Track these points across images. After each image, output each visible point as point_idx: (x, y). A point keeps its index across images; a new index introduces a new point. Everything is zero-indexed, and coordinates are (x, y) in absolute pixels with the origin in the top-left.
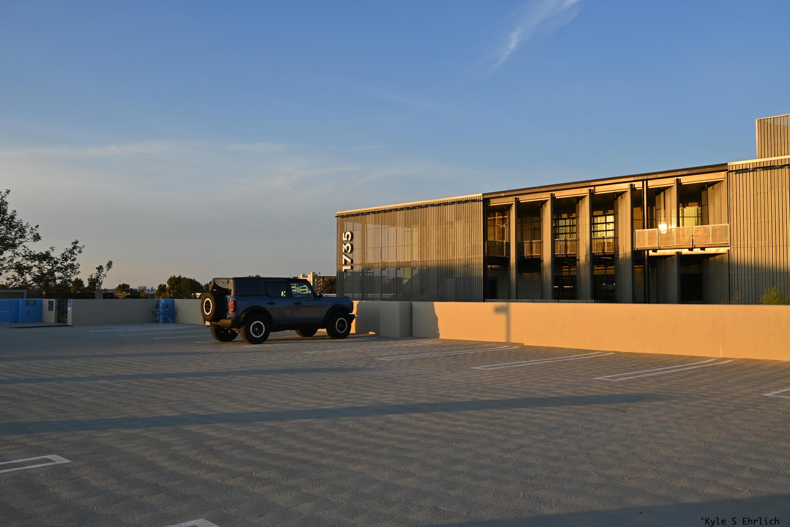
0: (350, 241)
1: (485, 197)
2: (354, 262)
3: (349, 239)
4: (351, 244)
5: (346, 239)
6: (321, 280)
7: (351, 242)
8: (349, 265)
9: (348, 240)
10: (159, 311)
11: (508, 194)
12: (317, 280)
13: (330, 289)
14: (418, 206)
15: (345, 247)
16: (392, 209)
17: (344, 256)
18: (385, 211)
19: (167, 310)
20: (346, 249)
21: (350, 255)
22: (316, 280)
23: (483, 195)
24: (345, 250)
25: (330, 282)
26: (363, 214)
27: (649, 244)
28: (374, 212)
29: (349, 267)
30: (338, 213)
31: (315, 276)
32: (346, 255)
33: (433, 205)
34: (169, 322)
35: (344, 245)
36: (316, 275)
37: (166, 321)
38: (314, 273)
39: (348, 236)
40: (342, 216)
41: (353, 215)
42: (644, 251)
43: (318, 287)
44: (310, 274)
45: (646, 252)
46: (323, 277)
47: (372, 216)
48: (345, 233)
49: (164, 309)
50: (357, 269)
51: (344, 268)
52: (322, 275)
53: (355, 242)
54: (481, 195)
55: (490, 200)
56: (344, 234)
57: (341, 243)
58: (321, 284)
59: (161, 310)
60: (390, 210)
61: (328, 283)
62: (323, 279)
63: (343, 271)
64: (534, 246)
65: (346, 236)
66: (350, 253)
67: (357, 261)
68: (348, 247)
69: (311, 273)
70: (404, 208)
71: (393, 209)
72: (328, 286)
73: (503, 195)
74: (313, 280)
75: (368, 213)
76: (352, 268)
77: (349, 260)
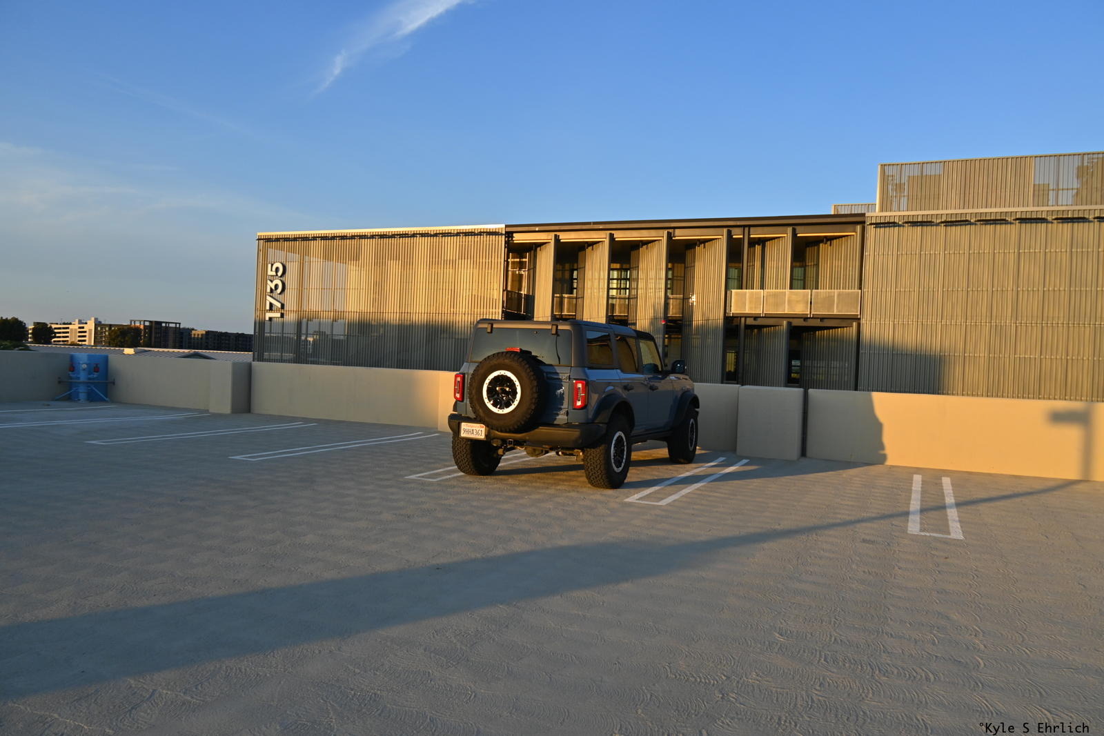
0: (281, 277)
1: (509, 229)
2: (286, 308)
3: (280, 273)
4: (281, 281)
5: (274, 273)
6: (107, 329)
7: (283, 279)
8: (277, 311)
9: (277, 275)
10: (79, 378)
11: (544, 228)
12: (101, 329)
13: (120, 341)
14: (400, 235)
15: (271, 285)
16: (355, 236)
17: (268, 298)
18: (343, 238)
19: (96, 375)
20: (273, 288)
21: (280, 298)
22: (99, 329)
23: (506, 226)
24: (271, 289)
25: (121, 332)
26: (305, 239)
27: (751, 308)
28: (324, 238)
29: (278, 315)
30: (259, 234)
31: (97, 323)
32: (272, 297)
33: (423, 235)
34: (102, 400)
35: (269, 282)
36: (100, 322)
37: (92, 398)
38: (96, 319)
39: (277, 269)
40: (268, 240)
41: (286, 239)
42: (741, 317)
43: (101, 337)
44: (90, 320)
45: (743, 319)
46: (110, 326)
47: (319, 242)
48: (272, 265)
49: (89, 374)
50: (291, 317)
51: (268, 315)
52: (107, 323)
53: (287, 278)
54: (503, 226)
55: (514, 235)
56: (269, 266)
57: (264, 278)
58: (107, 333)
59: (83, 377)
60: (353, 237)
61: (118, 333)
62: (110, 328)
63: (267, 319)
64: (566, 300)
65: (274, 269)
66: (280, 294)
67: (291, 305)
68: (276, 286)
69: (93, 319)
70: (376, 235)
71: (357, 236)
72: (118, 336)
73: (537, 229)
74: (96, 329)
75: (314, 238)
76: (282, 315)
77: (279, 305)
